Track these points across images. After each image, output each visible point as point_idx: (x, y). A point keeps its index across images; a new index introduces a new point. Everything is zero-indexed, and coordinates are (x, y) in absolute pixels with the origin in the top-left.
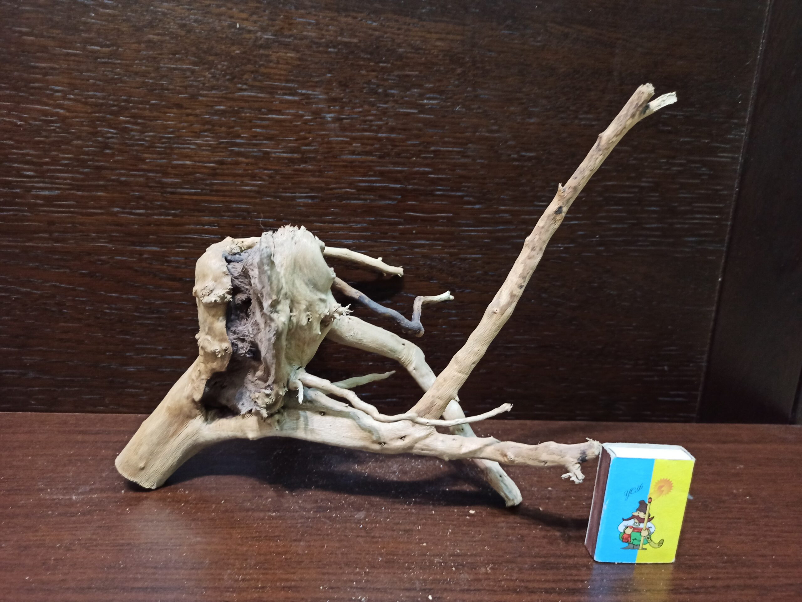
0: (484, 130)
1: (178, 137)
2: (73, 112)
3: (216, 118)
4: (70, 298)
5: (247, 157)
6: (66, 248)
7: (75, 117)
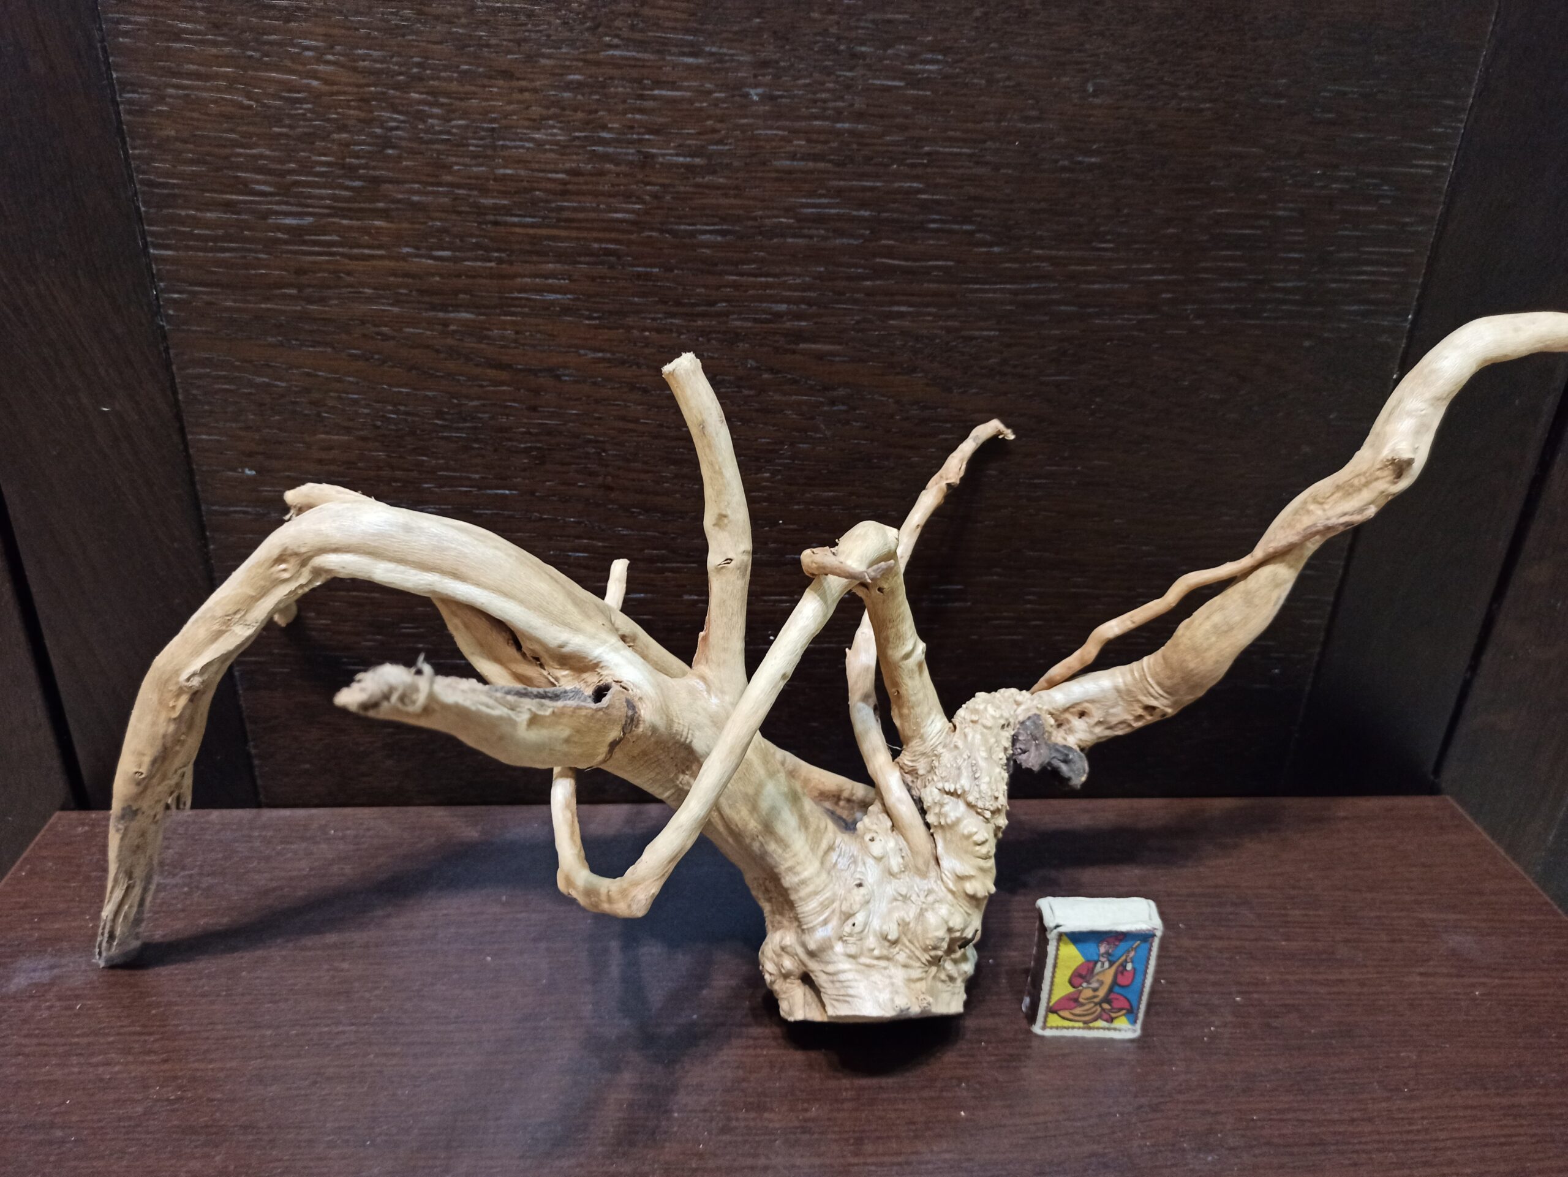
0: (1015, 117)
1: (506, 127)
2: (333, 83)
3: (566, 95)
4: (332, 394)
5: (617, 164)
6: (325, 312)
7: (338, 93)
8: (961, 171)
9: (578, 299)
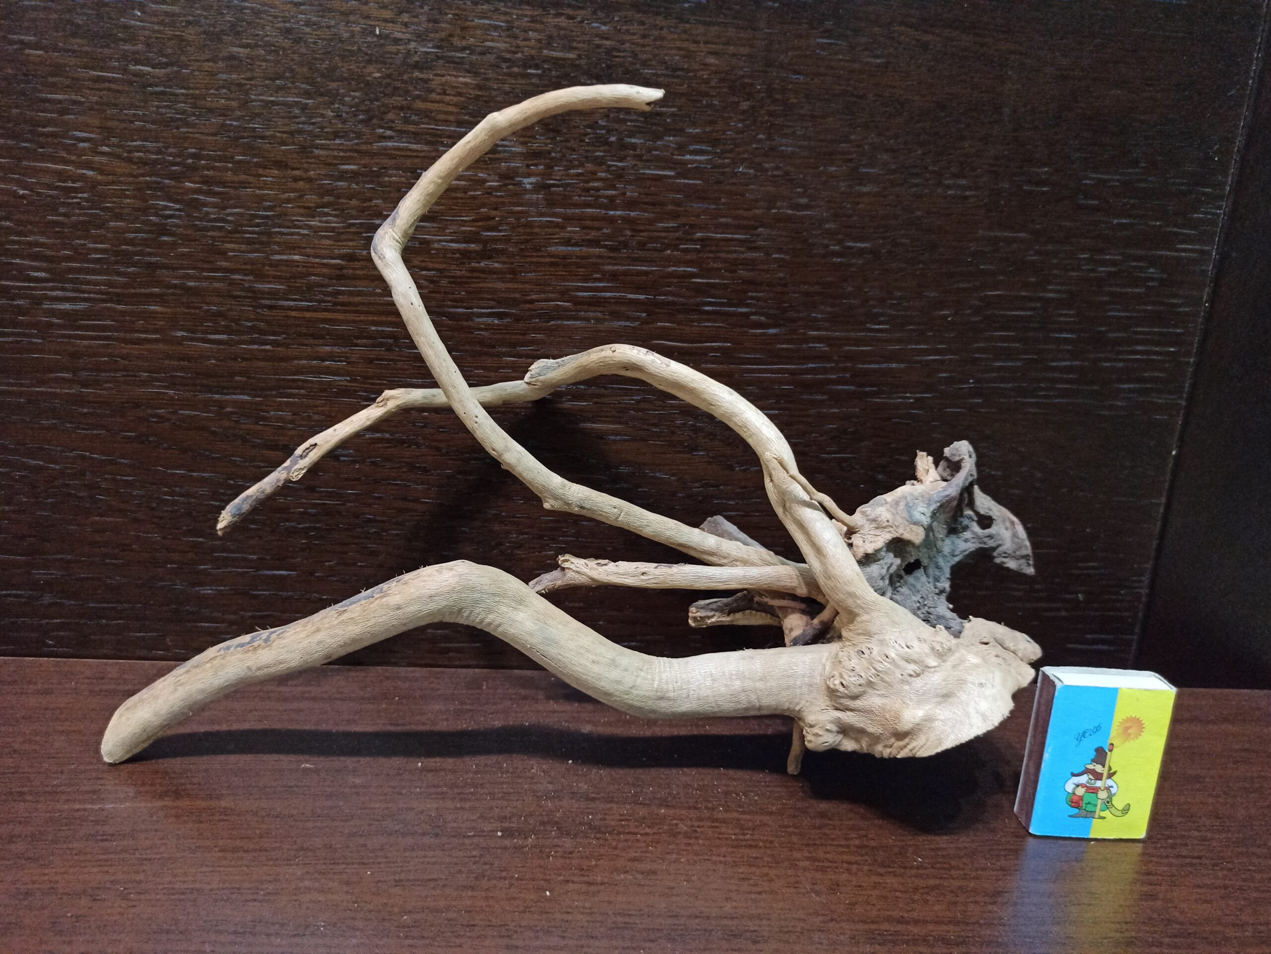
0: (784, 204)
1: (281, 215)
2: (108, 174)
3: (341, 184)
4: (107, 476)
6: (100, 396)
7: (113, 183)
8: (734, 256)
9: (355, 381)
